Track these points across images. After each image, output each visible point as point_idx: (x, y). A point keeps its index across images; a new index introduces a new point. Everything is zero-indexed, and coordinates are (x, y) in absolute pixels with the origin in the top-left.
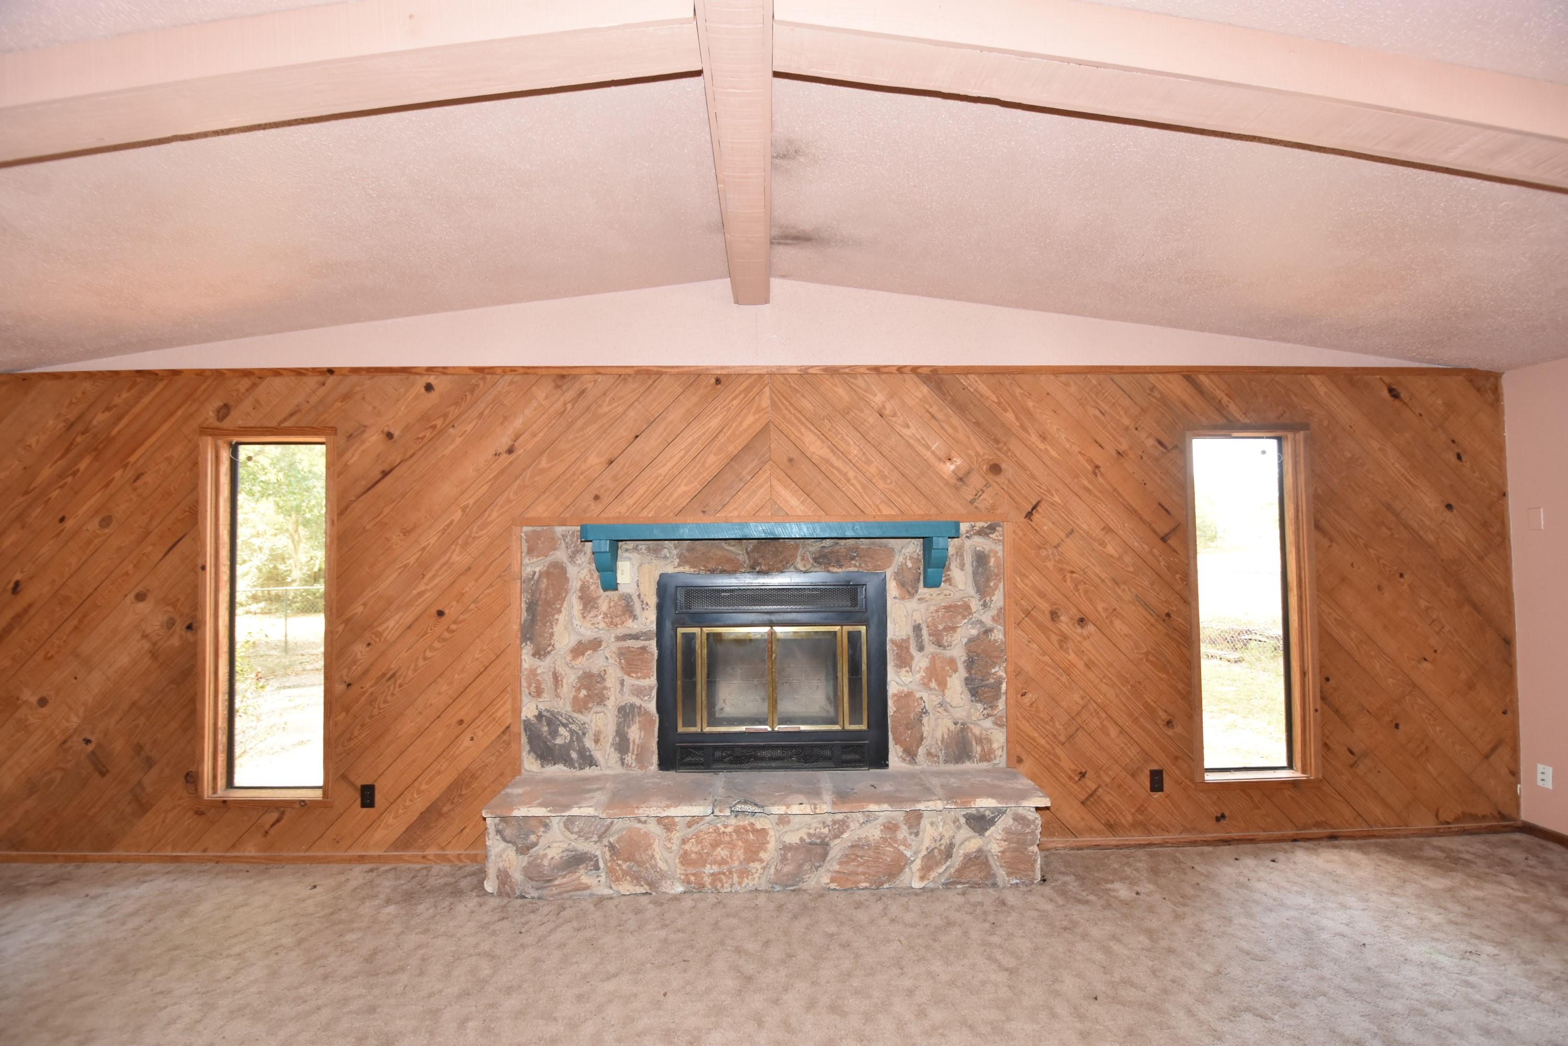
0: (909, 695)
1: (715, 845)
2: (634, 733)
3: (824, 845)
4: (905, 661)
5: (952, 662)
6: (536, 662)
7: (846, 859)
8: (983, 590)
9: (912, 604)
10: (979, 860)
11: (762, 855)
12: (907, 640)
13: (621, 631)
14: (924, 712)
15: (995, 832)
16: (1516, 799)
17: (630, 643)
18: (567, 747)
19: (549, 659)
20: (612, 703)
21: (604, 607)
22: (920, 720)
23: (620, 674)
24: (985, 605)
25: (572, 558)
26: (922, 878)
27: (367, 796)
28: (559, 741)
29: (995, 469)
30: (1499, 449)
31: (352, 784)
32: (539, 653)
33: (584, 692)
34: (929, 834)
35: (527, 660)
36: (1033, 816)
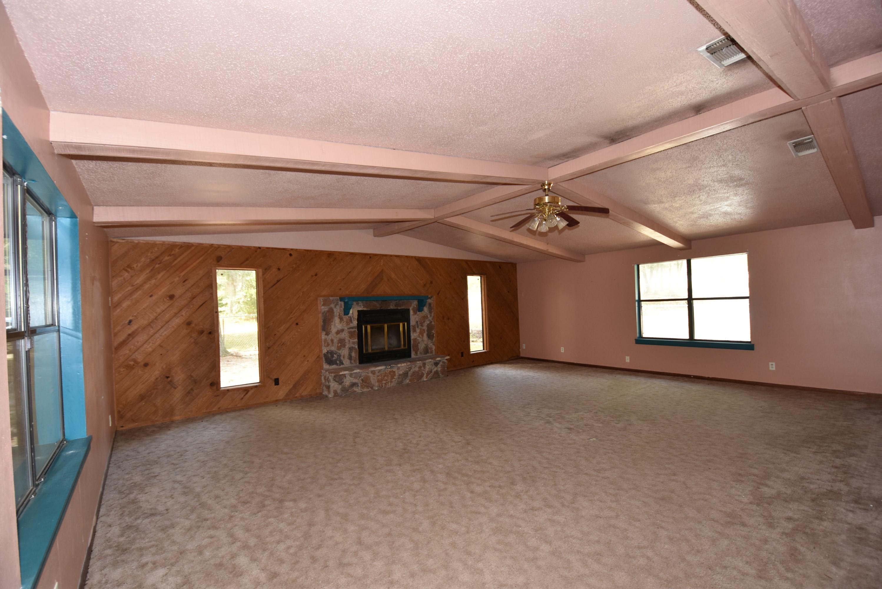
0: (416, 339)
1: (384, 377)
2: (353, 354)
3: (407, 373)
4: (415, 331)
5: (424, 330)
6: (326, 337)
7: (412, 376)
8: (430, 312)
9: (416, 316)
10: (436, 372)
11: (395, 377)
12: (415, 325)
13: (349, 326)
14: (419, 343)
15: (439, 366)
16: (520, 352)
17: (351, 330)
18: (336, 360)
19: (330, 335)
20: (347, 346)
21: (345, 320)
22: (418, 345)
23: (349, 339)
24: (431, 316)
25: (335, 306)
26: (426, 378)
27: (277, 382)
28: (334, 359)
29: (431, 283)
30: (516, 279)
31: (271, 379)
32: (327, 334)
33: (340, 344)
34: (427, 368)
35: (323, 337)
36: (446, 361)
